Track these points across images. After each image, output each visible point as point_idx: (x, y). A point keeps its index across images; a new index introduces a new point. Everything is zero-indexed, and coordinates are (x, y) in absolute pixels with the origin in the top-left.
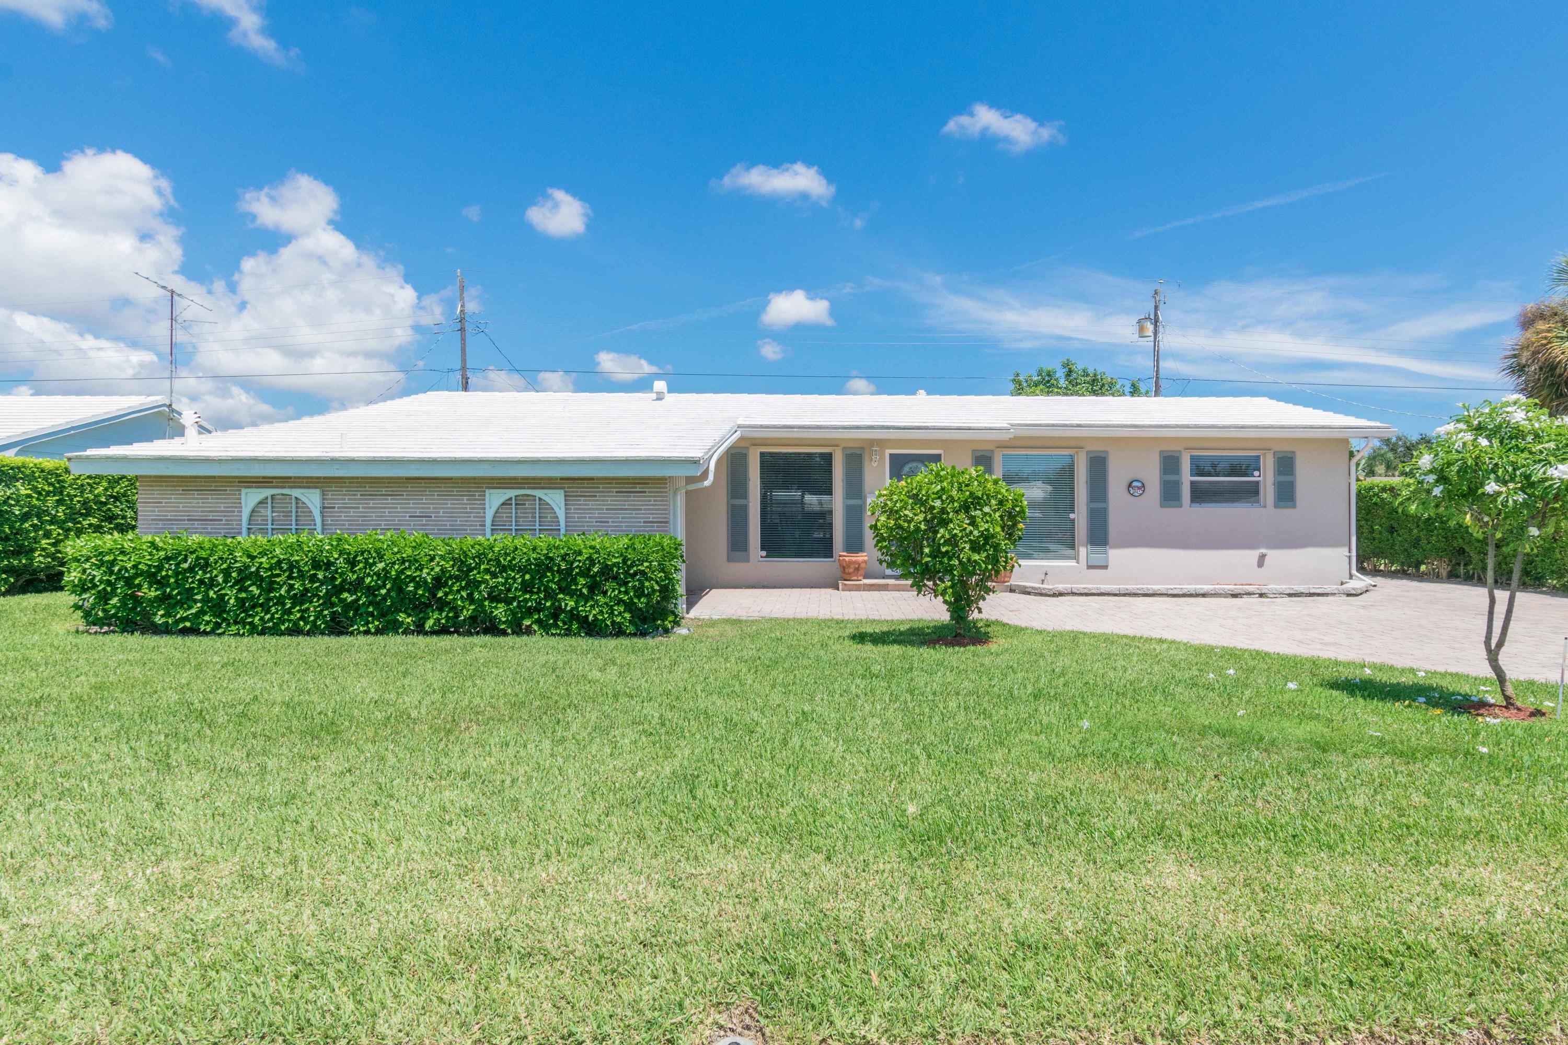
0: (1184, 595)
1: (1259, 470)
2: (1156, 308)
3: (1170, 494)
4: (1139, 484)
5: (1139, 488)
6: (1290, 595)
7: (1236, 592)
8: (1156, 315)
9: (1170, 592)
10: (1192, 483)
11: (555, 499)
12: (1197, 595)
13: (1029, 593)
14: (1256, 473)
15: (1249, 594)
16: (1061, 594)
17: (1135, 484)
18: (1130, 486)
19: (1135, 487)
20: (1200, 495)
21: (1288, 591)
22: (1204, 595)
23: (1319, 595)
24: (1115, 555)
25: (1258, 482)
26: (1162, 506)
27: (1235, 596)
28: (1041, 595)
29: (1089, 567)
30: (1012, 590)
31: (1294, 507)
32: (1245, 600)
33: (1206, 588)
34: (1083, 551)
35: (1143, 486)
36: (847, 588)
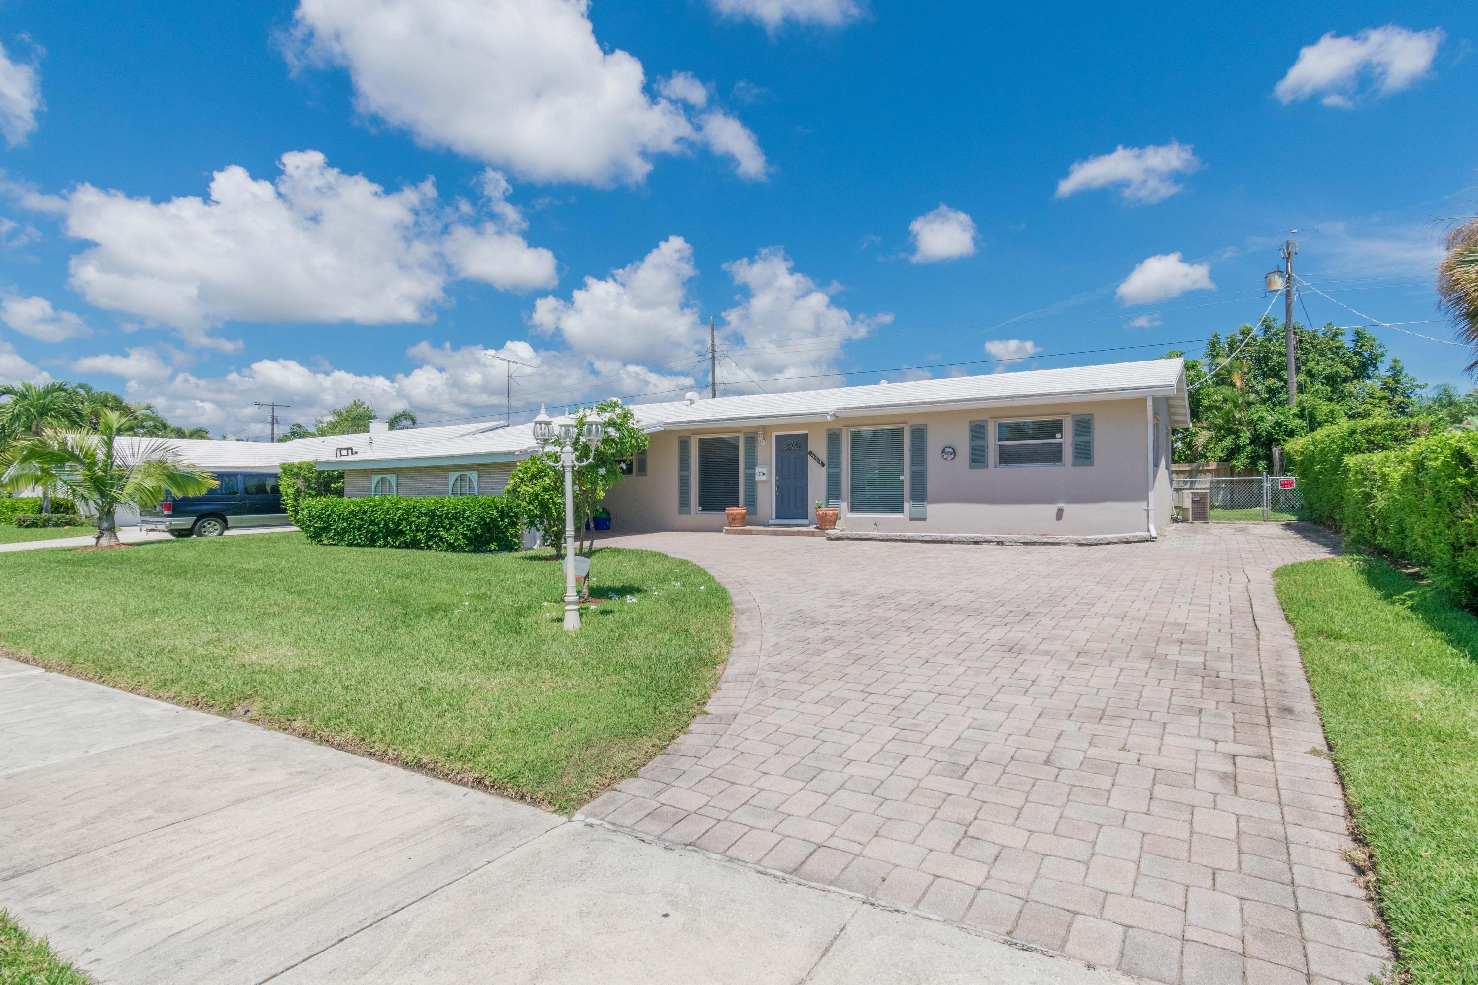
0: (933, 542)
1: (1061, 433)
3: (978, 458)
4: (951, 450)
5: (951, 453)
6: (1025, 543)
7: (976, 540)
9: (922, 539)
10: (998, 447)
11: (474, 476)
14: (1058, 436)
15: (988, 542)
17: (947, 450)
18: (943, 451)
19: (949, 452)
20: (1006, 457)
21: (1022, 540)
22: (951, 542)
23: (1053, 544)
24: (932, 510)
25: (1060, 444)
26: (971, 468)
27: (976, 543)
29: (912, 519)
31: (1092, 464)
32: (985, 546)
33: (951, 536)
34: (907, 506)
35: (954, 451)
36: (728, 533)
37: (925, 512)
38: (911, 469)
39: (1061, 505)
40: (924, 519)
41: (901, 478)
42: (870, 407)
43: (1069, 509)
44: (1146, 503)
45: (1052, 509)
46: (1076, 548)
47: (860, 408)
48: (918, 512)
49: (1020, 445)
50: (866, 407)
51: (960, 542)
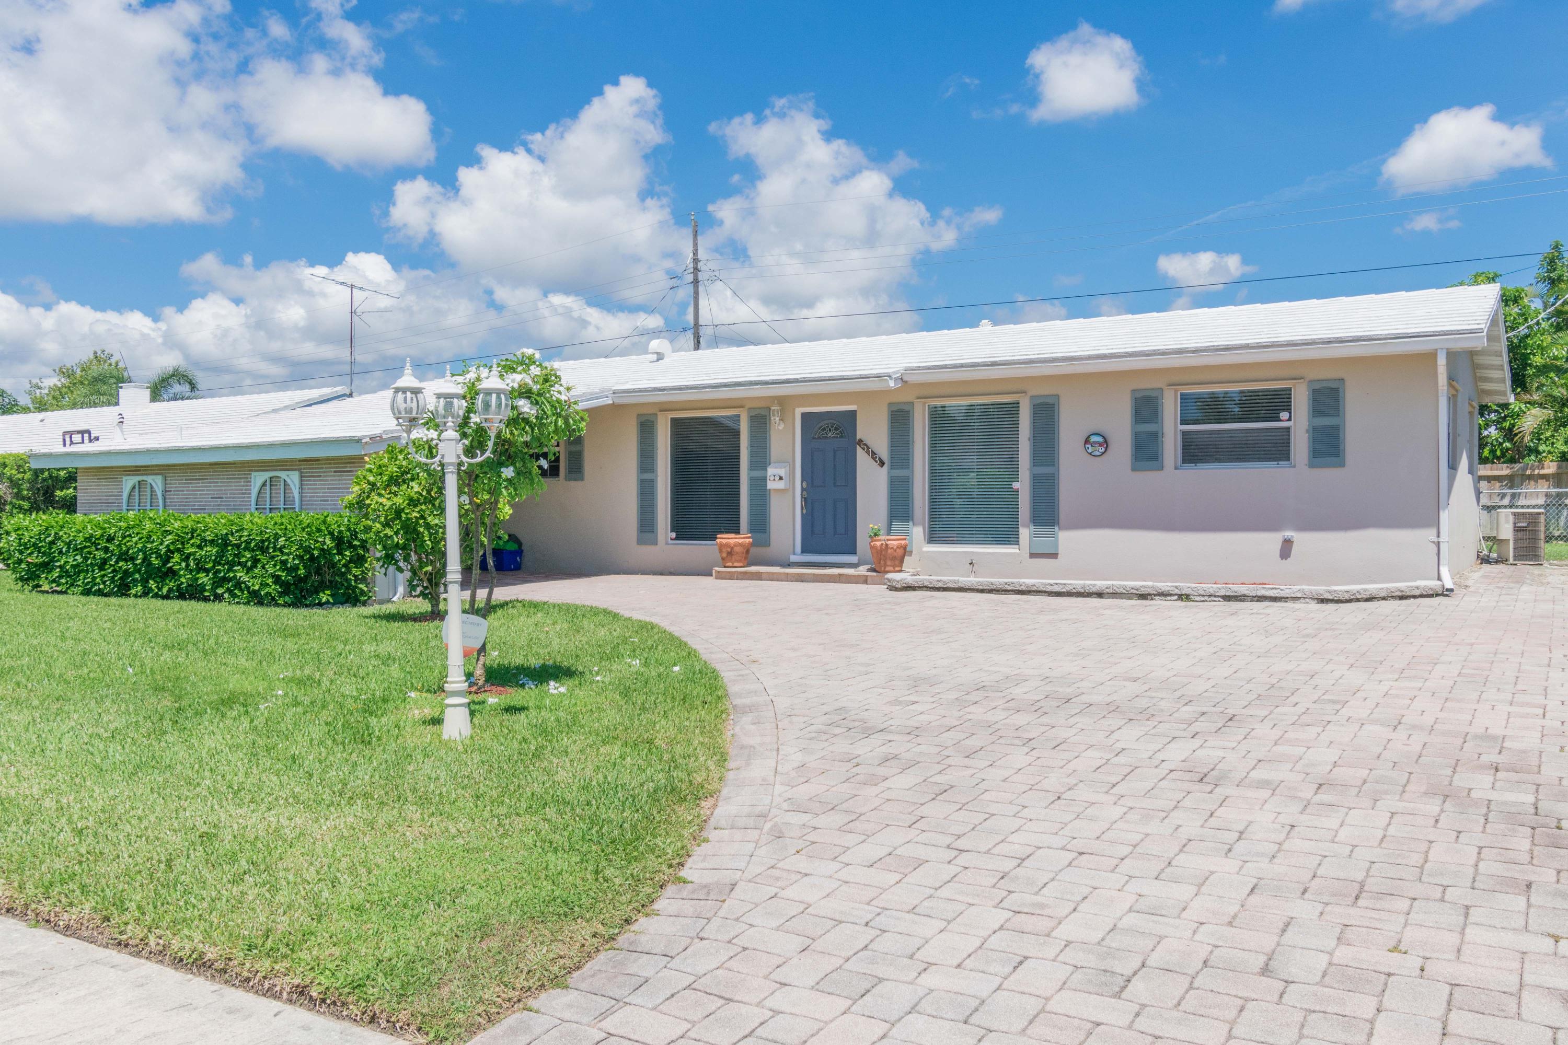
0: (1069, 594)
1: (1289, 411)
3: (1144, 453)
4: (1100, 439)
5: (1101, 445)
6: (1227, 598)
7: (1143, 591)
9: (1049, 589)
10: (1181, 433)
14: (1284, 415)
15: (1163, 594)
17: (1094, 439)
18: (1087, 441)
19: (1096, 443)
20: (1195, 452)
21: (1222, 593)
22: (1100, 595)
23: (1275, 599)
24: (1068, 540)
25: (1288, 429)
26: (1134, 469)
27: (1143, 597)
29: (1033, 555)
31: (1342, 465)
32: (1158, 602)
33: (1100, 584)
34: (1025, 533)
35: (1106, 442)
36: (720, 576)
37: (1056, 545)
38: (1031, 470)
39: (1288, 534)
40: (1054, 556)
41: (1016, 485)
42: (962, 366)
43: (1303, 540)
44: (1434, 531)
45: (1271, 541)
46: (1314, 606)
47: (945, 367)
48: (1044, 543)
49: (1219, 432)
50: (955, 366)
51: (1115, 595)
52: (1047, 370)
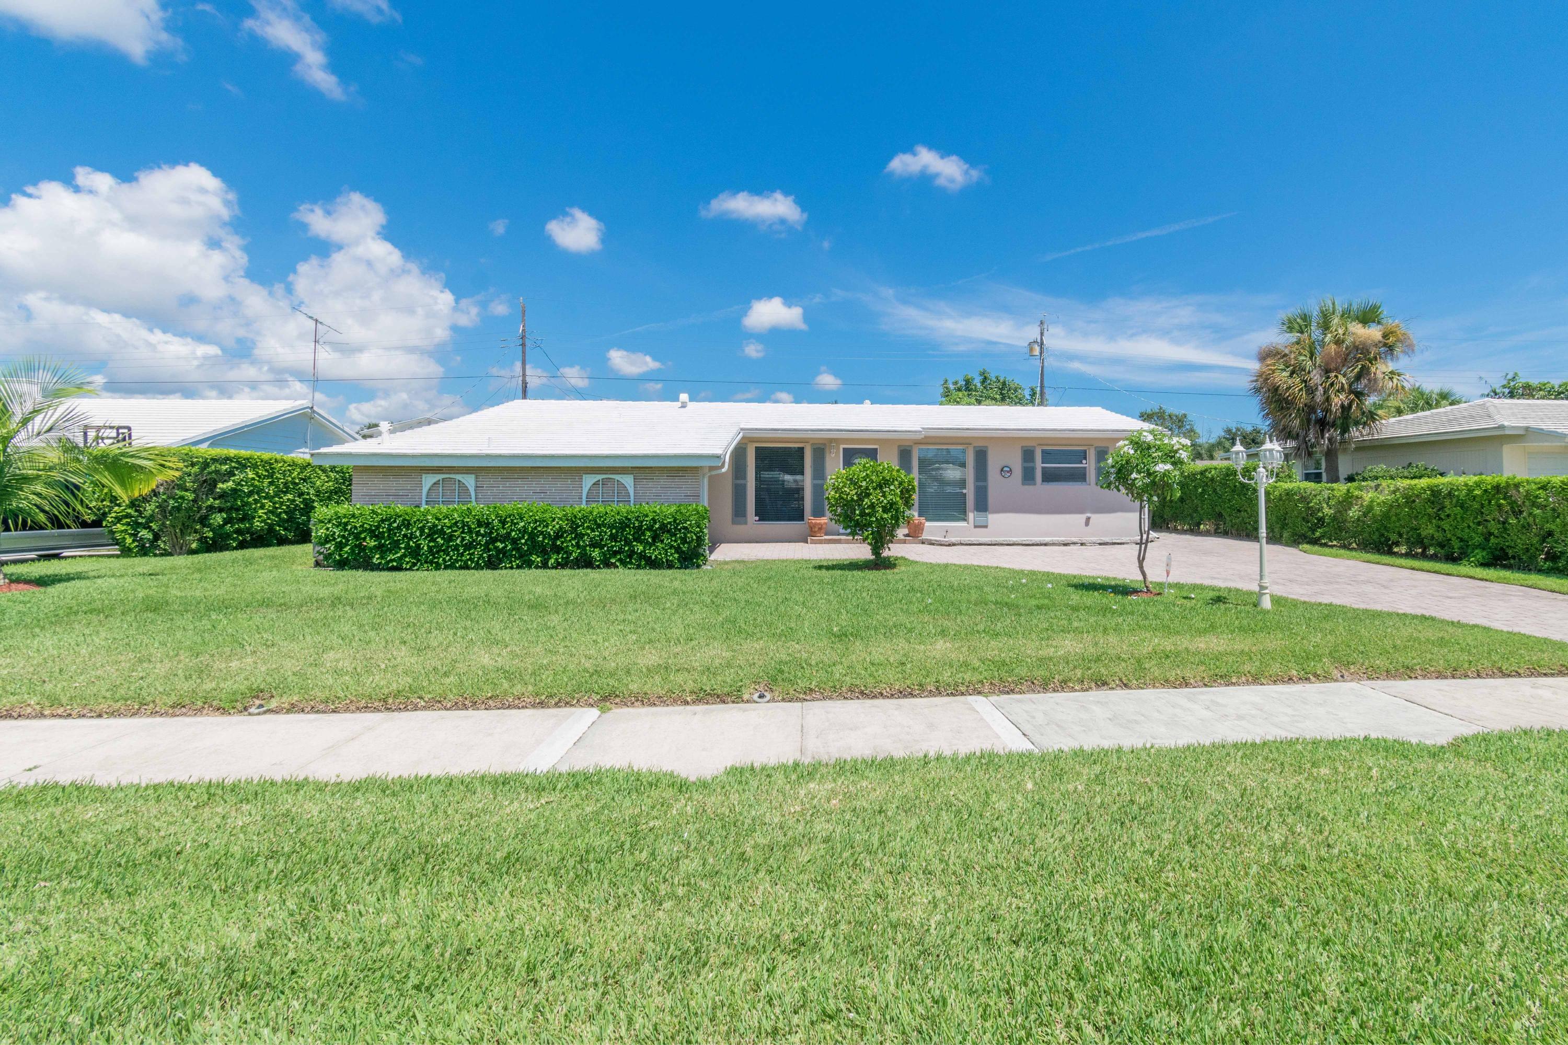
1: (1087, 459)
2: (1042, 334)
3: (1028, 476)
4: (1008, 469)
5: (1008, 472)
6: (1100, 544)
8: (1042, 339)
10: (1043, 468)
11: (628, 481)
12: (1041, 545)
13: (933, 544)
14: (1085, 461)
15: (1074, 543)
16: (954, 545)
17: (1006, 469)
18: (1001, 470)
19: (1005, 471)
20: (1047, 477)
22: (1046, 545)
24: (992, 518)
25: (1086, 468)
26: (1023, 484)
28: (941, 545)
29: (975, 526)
30: (923, 543)
32: (1072, 547)
33: (1047, 539)
34: (971, 516)
35: (1010, 470)
36: (813, 542)
37: (988, 520)
38: (974, 483)
39: (1085, 515)
40: (986, 526)
41: (964, 491)
43: (1091, 518)
45: (1081, 518)
48: (981, 521)
49: (1055, 468)
51: (1053, 544)
52: (982, 434)
